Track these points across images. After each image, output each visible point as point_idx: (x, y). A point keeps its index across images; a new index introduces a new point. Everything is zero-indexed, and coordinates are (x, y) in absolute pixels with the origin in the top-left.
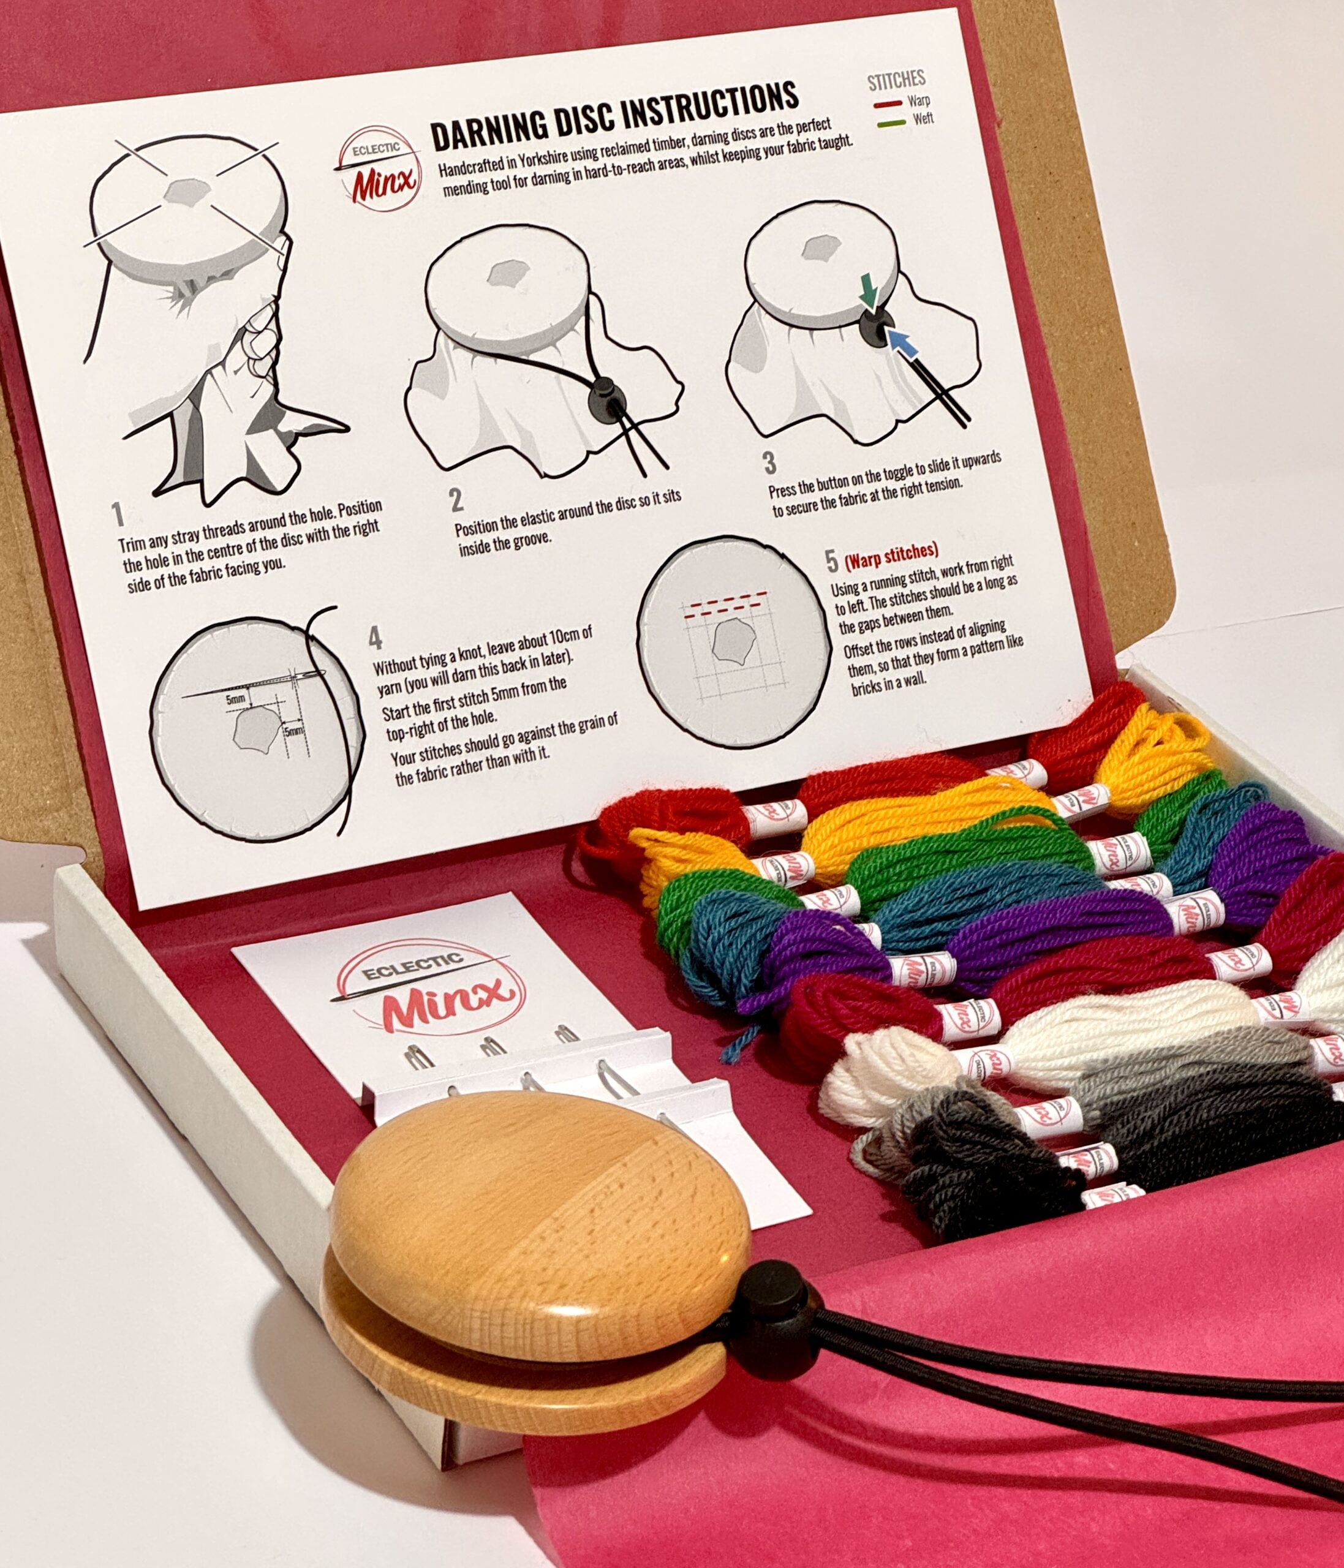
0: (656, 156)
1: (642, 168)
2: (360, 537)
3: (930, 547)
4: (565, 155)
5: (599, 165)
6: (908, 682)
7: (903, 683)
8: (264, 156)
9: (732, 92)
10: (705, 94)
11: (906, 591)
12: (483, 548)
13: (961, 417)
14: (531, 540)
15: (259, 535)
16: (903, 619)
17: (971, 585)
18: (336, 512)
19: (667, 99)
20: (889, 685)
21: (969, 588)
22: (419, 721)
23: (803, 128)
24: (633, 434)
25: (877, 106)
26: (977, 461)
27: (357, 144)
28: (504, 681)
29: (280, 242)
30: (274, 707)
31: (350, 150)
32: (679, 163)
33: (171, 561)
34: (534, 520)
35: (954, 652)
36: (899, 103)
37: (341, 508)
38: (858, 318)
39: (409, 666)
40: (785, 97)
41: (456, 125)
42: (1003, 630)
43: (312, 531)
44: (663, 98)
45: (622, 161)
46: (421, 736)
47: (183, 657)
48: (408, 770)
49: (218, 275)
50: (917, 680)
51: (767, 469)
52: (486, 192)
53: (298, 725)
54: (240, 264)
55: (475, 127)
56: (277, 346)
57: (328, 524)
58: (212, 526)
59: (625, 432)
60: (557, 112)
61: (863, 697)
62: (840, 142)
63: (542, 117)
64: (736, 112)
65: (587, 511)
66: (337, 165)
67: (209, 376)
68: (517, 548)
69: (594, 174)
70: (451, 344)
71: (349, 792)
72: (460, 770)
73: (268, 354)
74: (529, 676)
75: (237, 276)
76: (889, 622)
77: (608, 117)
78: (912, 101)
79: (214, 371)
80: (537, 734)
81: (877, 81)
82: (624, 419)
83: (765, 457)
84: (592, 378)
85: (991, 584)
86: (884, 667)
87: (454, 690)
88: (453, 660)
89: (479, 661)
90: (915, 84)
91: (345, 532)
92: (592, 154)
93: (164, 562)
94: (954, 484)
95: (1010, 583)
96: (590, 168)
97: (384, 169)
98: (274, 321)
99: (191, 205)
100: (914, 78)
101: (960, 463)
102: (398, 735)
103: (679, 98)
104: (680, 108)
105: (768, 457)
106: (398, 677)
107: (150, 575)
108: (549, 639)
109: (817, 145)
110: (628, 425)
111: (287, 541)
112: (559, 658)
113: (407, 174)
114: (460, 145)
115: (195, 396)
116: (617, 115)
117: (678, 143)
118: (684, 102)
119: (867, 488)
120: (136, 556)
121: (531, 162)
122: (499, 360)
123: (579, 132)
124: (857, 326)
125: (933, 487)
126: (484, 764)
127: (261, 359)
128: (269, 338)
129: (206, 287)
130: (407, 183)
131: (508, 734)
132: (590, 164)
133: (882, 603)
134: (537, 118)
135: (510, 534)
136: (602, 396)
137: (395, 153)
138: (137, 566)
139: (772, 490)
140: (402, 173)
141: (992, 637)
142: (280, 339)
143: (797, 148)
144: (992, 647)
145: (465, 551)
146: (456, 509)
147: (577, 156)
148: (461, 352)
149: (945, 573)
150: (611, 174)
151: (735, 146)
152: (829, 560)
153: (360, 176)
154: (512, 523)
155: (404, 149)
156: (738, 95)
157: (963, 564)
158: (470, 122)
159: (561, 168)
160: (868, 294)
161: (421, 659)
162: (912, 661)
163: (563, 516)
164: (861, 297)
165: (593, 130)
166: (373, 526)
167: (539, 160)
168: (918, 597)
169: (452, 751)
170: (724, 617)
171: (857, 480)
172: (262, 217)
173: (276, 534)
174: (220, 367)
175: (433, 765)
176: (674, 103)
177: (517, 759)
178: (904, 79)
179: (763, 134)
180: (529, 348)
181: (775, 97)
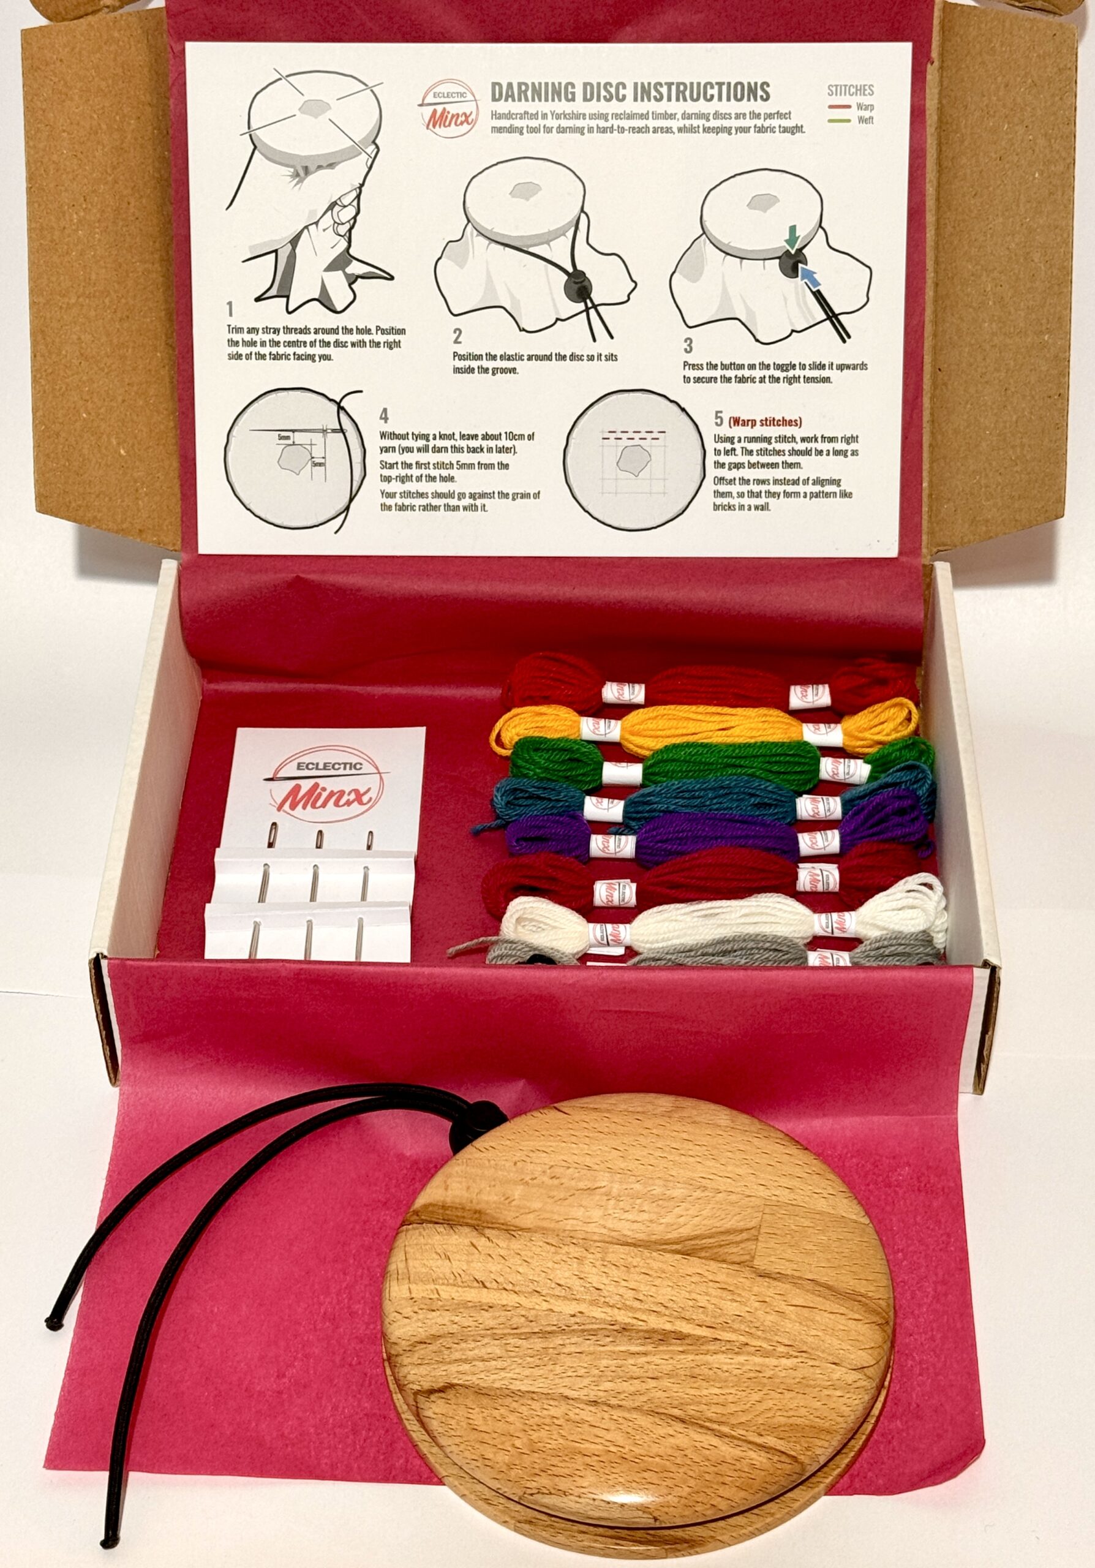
0: (652, 123)
1: (640, 130)
2: (386, 349)
3: (796, 420)
4: (584, 115)
5: (609, 124)
6: (757, 508)
7: (753, 508)
8: (372, 91)
9: (720, 84)
10: (699, 84)
11: (770, 447)
12: (470, 370)
13: (843, 334)
14: (504, 371)
15: (320, 337)
16: (763, 466)
17: (822, 451)
18: (374, 331)
19: (670, 85)
20: (742, 507)
21: (820, 453)
22: (403, 472)
23: (770, 116)
24: (592, 312)
25: (831, 107)
26: (848, 367)
27: (437, 90)
28: (466, 458)
29: (371, 149)
30: (308, 447)
31: (431, 94)
32: (669, 130)
33: (259, 344)
34: (509, 358)
35: (797, 494)
36: (849, 107)
37: (378, 328)
38: (780, 254)
39: (404, 437)
40: (760, 93)
41: (510, 85)
42: (839, 485)
43: (355, 340)
44: (666, 83)
45: (626, 124)
46: (403, 482)
47: (255, 405)
48: (390, 502)
49: (325, 165)
50: (764, 508)
51: (686, 350)
52: (521, 133)
53: (322, 461)
54: (340, 160)
55: (523, 88)
56: (355, 218)
57: (367, 338)
58: (290, 326)
59: (587, 310)
60: (585, 85)
61: (720, 512)
62: (798, 129)
63: (573, 86)
64: (720, 99)
65: (548, 358)
66: (420, 103)
67: (306, 231)
68: (494, 374)
69: (604, 130)
70: (475, 232)
71: (347, 508)
72: (425, 508)
73: (349, 221)
74: (485, 458)
75: (338, 168)
76: (752, 466)
77: (622, 92)
78: (860, 106)
79: (310, 227)
80: (483, 495)
81: (835, 89)
82: (588, 301)
83: (686, 341)
84: (570, 270)
85: (837, 453)
86: (741, 495)
87: (431, 458)
88: (435, 439)
89: (452, 442)
90: (864, 95)
91: (378, 345)
92: (604, 117)
93: (253, 343)
94: (826, 380)
95: (853, 454)
96: (601, 126)
97: (452, 109)
98: (356, 201)
99: (316, 117)
100: (865, 90)
101: (834, 367)
102: (388, 479)
103: (678, 85)
104: (678, 91)
105: (688, 341)
106: (395, 443)
107: (244, 350)
108: (503, 436)
109: (777, 130)
110: (590, 305)
111: (337, 344)
112: (507, 450)
113: (468, 114)
114: (510, 99)
115: (295, 242)
116: (629, 92)
117: (672, 116)
118: (682, 88)
119: (757, 373)
120: (237, 337)
121: (558, 117)
122: (507, 249)
123: (599, 100)
124: (778, 261)
125: (808, 380)
126: (442, 508)
127: (343, 224)
128: (350, 212)
129: (316, 171)
130: (466, 121)
131: (462, 491)
132: (602, 123)
133: (750, 453)
134: (570, 87)
135: (491, 365)
136: (576, 283)
137: (463, 99)
138: (236, 343)
139: (686, 364)
140: (465, 114)
141: (828, 489)
142: (358, 213)
143: (761, 130)
144: (827, 495)
145: (457, 370)
146: (456, 342)
147: (592, 117)
148: (481, 238)
149: (803, 440)
150: (615, 132)
151: (713, 123)
152: (717, 417)
153: (435, 111)
154: (494, 358)
155: (469, 97)
156: (724, 88)
157: (819, 436)
158: (520, 85)
159: (580, 123)
160: (792, 239)
161: (413, 434)
162: (763, 494)
163: (530, 358)
164: (786, 241)
165: (608, 100)
166: (398, 344)
167: (565, 116)
168: (778, 453)
169: (421, 495)
170: (631, 442)
171: (752, 367)
172: (361, 131)
173: (331, 338)
174: (314, 226)
175: (407, 502)
176: (674, 88)
177: (465, 508)
178: (857, 90)
179: (738, 116)
180: (529, 243)
181: (752, 91)
